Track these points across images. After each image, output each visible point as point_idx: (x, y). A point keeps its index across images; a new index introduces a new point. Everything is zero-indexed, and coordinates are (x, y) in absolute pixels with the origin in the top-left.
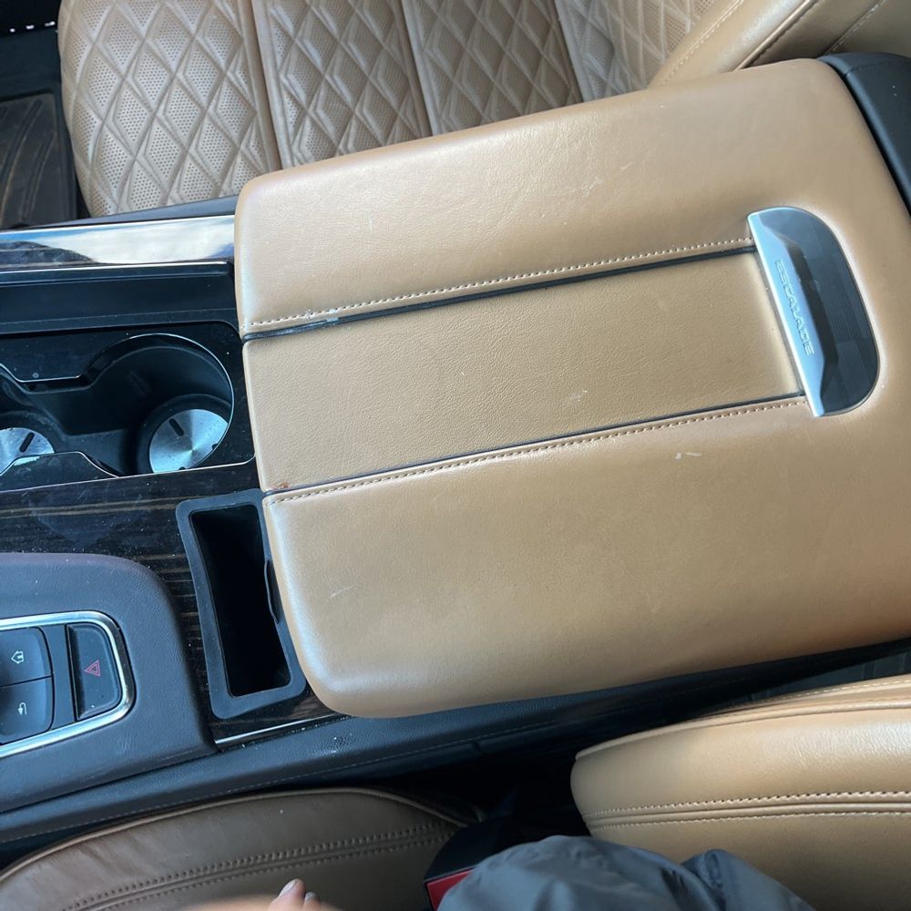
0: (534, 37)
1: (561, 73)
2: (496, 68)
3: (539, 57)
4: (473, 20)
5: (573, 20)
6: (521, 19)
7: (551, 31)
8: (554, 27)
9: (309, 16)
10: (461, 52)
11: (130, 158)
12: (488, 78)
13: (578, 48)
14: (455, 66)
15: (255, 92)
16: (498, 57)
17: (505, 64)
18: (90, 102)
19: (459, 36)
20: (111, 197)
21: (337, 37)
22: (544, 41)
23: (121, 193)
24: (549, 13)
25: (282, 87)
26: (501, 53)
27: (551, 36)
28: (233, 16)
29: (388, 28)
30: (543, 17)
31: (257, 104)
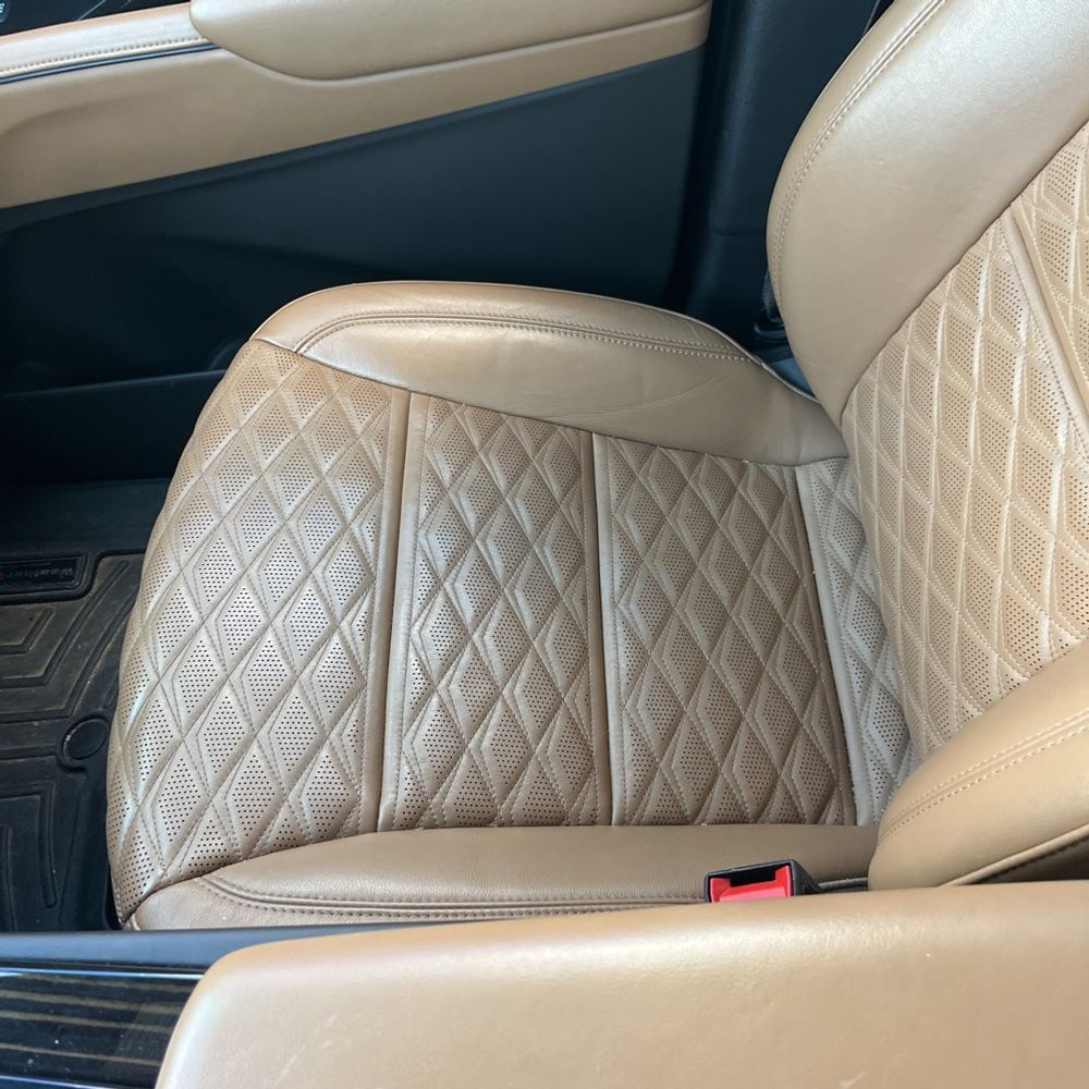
0: (776, 599)
1: (809, 651)
2: (715, 638)
3: (779, 625)
4: (692, 567)
5: (833, 576)
6: (759, 570)
7: (801, 587)
8: (805, 583)
9: (471, 552)
10: (668, 611)
11: (177, 736)
12: (700, 652)
13: (836, 615)
14: (657, 634)
15: (372, 655)
16: (719, 622)
17: (728, 633)
18: (151, 650)
19: (669, 589)
20: (134, 794)
21: (501, 582)
22: (788, 603)
23: (149, 788)
24: (800, 565)
25: (411, 647)
26: (724, 618)
27: (799, 595)
28: (371, 545)
29: (573, 572)
30: (791, 568)
31: (371, 671)
